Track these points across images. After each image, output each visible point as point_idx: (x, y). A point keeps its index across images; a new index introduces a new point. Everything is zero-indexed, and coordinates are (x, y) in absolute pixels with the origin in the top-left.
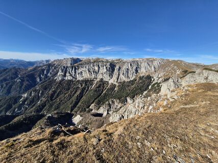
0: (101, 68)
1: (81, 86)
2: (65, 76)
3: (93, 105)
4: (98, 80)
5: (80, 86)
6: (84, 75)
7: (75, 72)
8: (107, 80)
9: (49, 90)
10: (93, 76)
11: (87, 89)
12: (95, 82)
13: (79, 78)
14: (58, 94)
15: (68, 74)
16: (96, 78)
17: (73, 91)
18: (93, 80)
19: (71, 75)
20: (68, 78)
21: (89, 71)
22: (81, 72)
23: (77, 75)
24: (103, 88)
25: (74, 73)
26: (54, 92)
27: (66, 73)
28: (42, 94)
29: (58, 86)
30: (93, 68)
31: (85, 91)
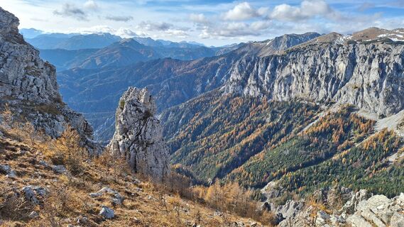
0: (361, 66)
1: (272, 119)
2: (243, 84)
3: (273, 184)
4: (335, 109)
5: (268, 120)
6: (293, 87)
7: (273, 77)
8: (368, 117)
9: (200, 116)
10: (322, 92)
11: (283, 131)
12: (322, 115)
13: (279, 95)
14: (213, 128)
15: (251, 81)
16: (331, 104)
17: (245, 128)
18: (316, 108)
19: (258, 84)
20: (251, 91)
21: (313, 75)
22: (289, 77)
23: (276, 86)
24: (342, 140)
25: (267, 78)
26: (207, 122)
27: (247, 76)
28: (186, 121)
29: (221, 108)
30: (330, 63)
31: (276, 136)
